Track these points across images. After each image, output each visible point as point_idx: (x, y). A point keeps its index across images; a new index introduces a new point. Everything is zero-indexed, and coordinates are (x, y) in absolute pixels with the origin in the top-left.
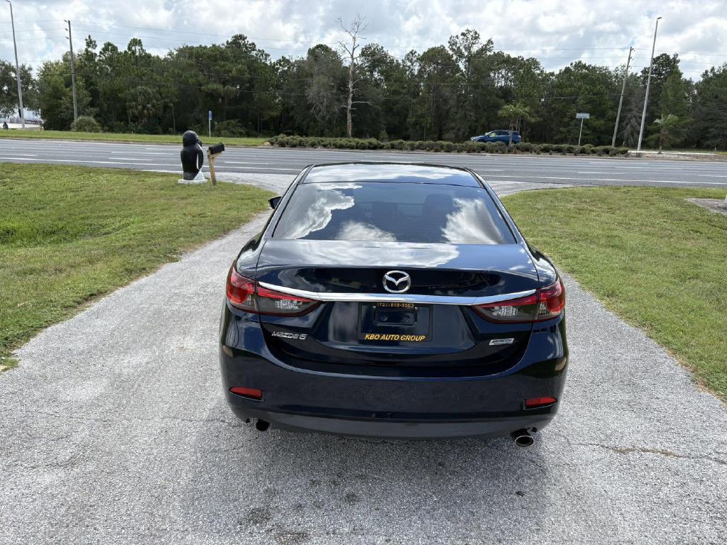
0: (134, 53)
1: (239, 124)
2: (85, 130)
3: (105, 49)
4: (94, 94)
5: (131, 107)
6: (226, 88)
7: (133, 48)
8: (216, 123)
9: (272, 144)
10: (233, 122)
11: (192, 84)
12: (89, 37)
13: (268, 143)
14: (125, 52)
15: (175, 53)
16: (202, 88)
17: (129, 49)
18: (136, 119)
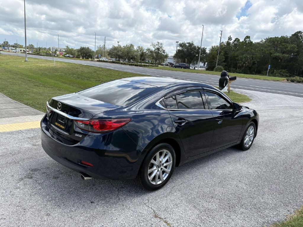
0: (246, 42)
1: (286, 72)
2: (218, 71)
3: (235, 41)
4: (226, 58)
5: (239, 63)
6: (283, 55)
7: (246, 40)
8: (275, 71)
9: (288, 80)
10: (284, 70)
11: (267, 53)
12: (230, 36)
13: (286, 80)
14: (243, 41)
15: (264, 41)
16: (271, 55)
17: (245, 40)
18: (240, 67)
